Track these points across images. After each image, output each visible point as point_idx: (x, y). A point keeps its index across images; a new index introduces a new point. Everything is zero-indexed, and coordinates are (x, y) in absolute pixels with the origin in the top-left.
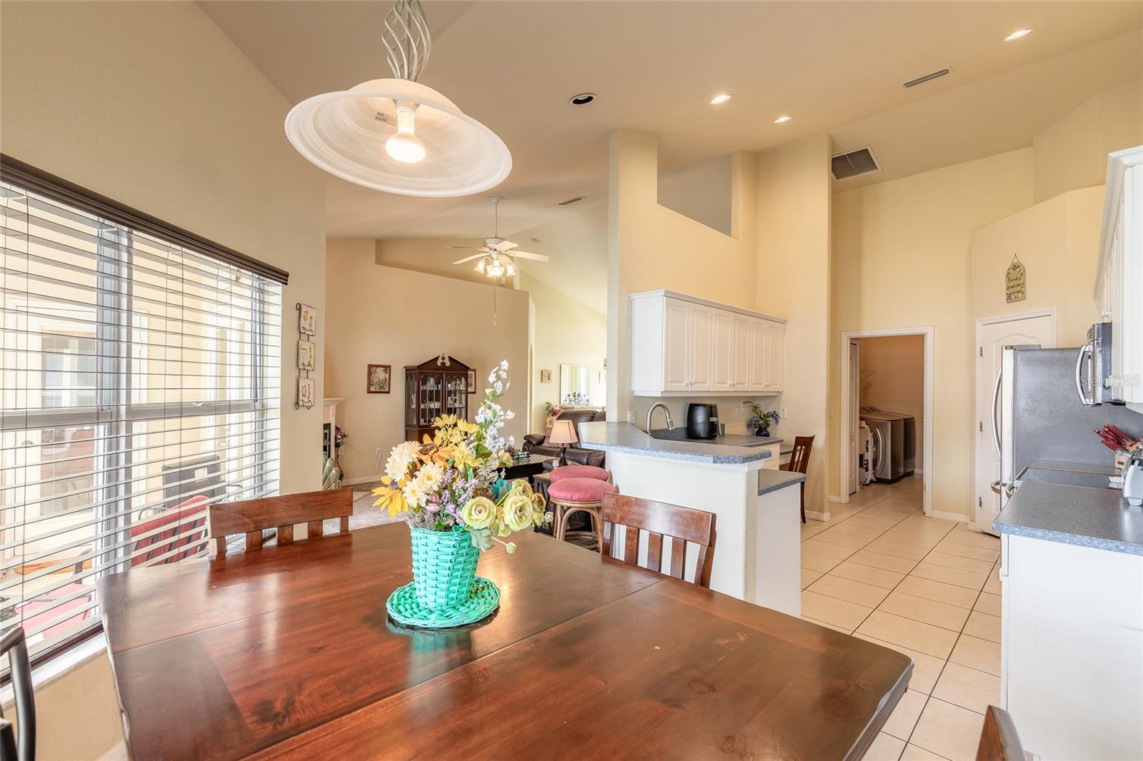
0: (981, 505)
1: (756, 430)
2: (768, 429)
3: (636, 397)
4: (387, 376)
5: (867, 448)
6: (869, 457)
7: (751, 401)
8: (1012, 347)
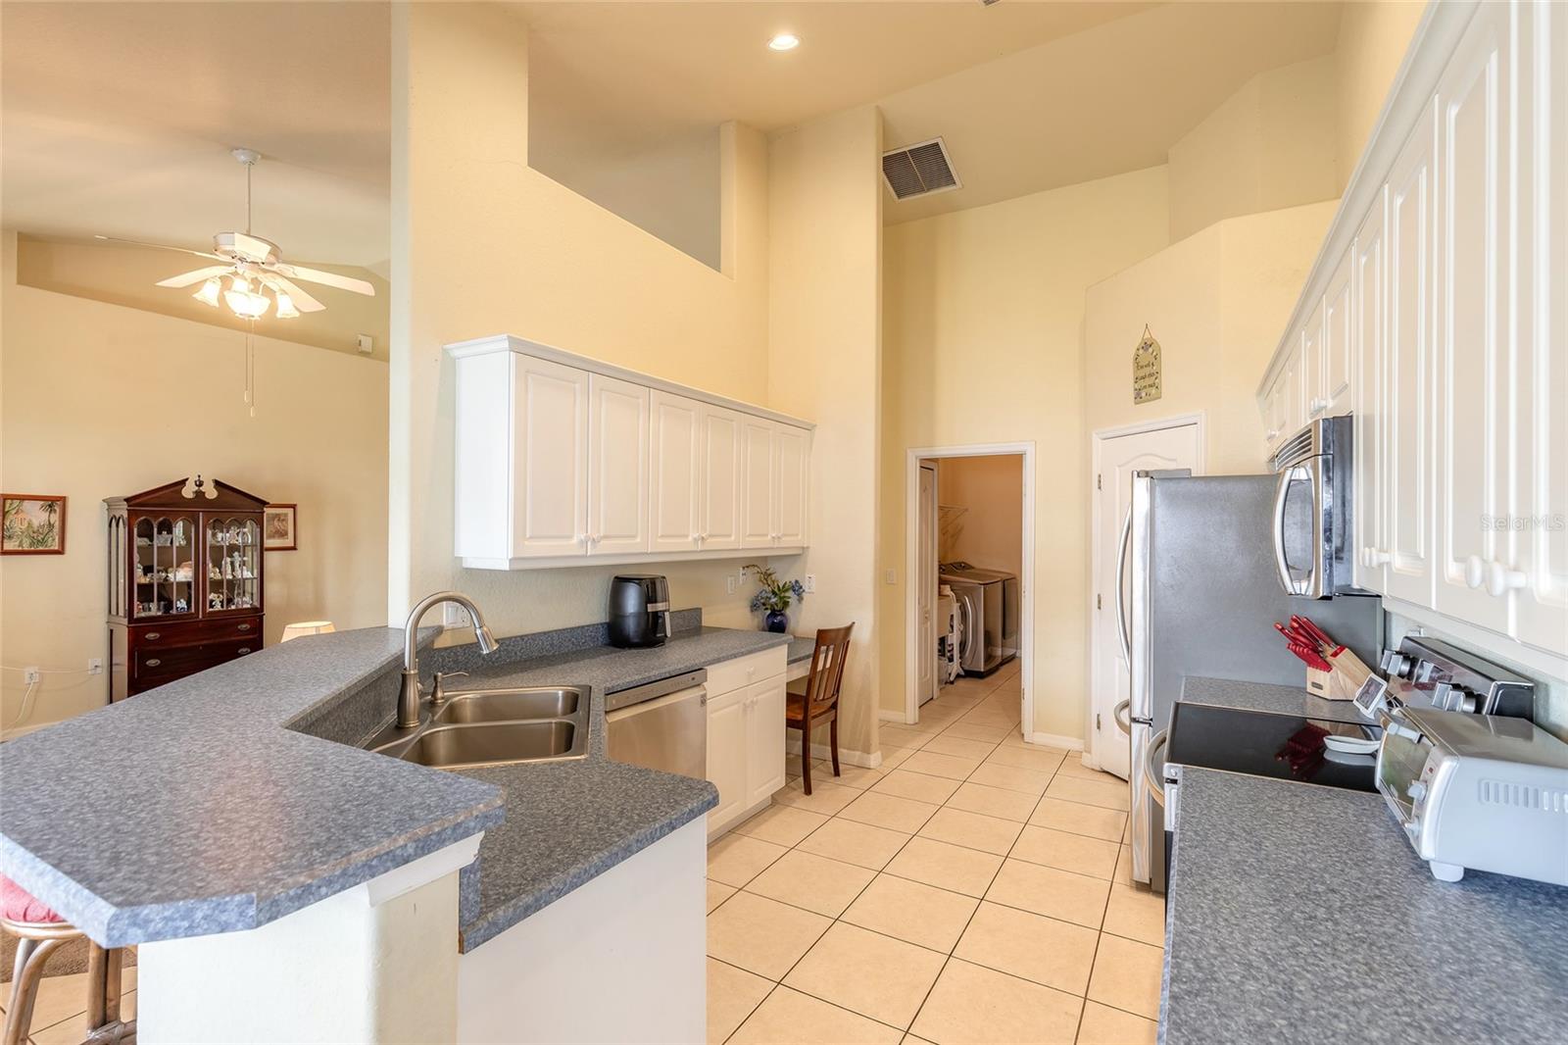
0: (1099, 728)
1: (769, 612)
2: (788, 612)
3: (467, 569)
4: (55, 518)
5: (952, 627)
6: (954, 639)
7: (759, 566)
8: (1147, 474)
